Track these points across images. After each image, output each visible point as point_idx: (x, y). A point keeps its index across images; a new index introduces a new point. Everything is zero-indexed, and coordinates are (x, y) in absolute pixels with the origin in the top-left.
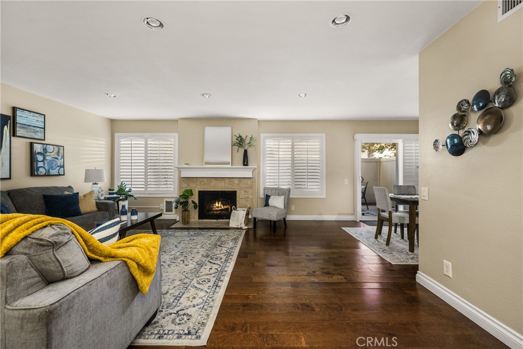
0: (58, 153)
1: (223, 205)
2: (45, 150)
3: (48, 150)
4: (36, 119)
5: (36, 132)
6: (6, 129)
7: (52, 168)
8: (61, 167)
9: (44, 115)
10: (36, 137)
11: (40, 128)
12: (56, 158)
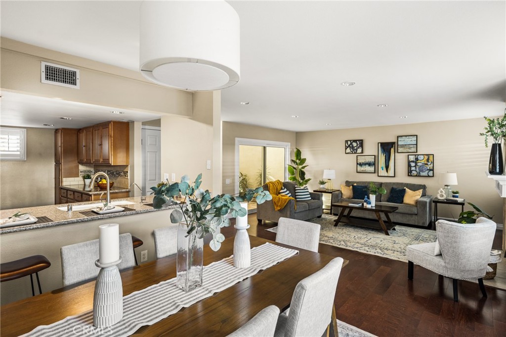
0: (428, 160)
2: (417, 159)
3: (419, 159)
4: (410, 139)
5: (410, 148)
6: (392, 150)
7: (423, 171)
8: (430, 170)
9: (417, 136)
10: (410, 151)
11: (413, 145)
12: (425, 164)
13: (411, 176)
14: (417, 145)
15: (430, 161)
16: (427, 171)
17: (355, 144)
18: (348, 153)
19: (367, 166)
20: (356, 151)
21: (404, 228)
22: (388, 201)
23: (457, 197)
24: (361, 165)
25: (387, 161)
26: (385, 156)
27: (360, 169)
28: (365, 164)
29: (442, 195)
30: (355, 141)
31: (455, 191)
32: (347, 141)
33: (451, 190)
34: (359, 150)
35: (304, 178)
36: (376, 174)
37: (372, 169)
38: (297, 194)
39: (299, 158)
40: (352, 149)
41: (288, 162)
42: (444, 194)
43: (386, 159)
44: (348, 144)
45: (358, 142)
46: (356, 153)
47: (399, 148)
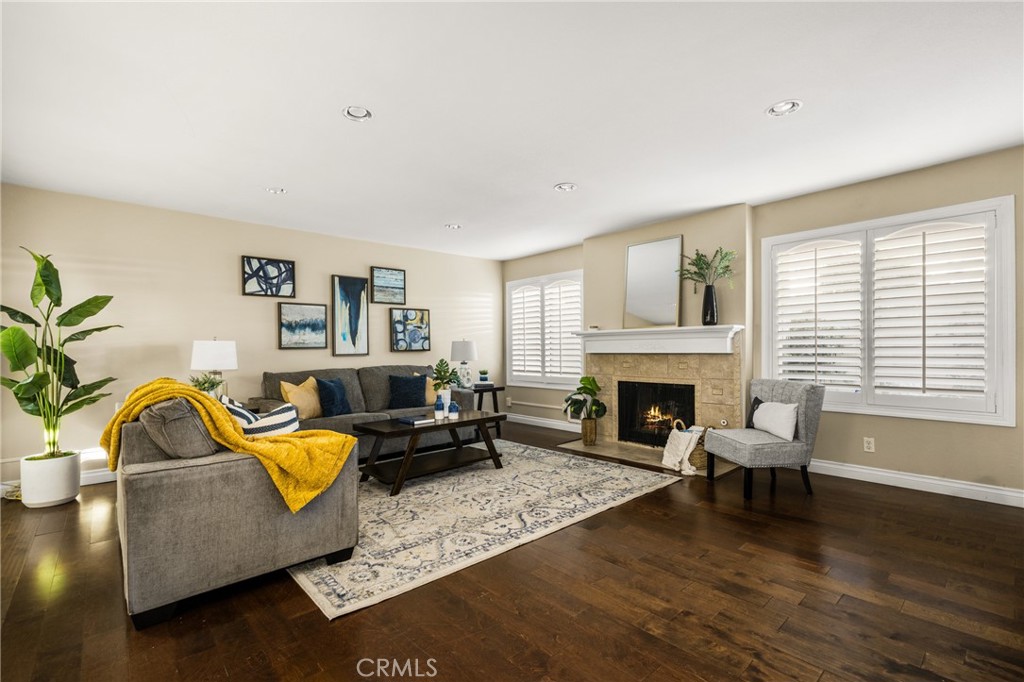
0: (422, 320)
1: (662, 414)
2: (406, 318)
3: (409, 317)
4: (394, 277)
5: (394, 295)
6: (363, 295)
7: (414, 341)
8: (426, 339)
9: (404, 271)
10: (395, 301)
11: (399, 288)
12: (418, 327)
13: (398, 351)
14: (404, 289)
15: (424, 322)
16: (422, 341)
17: (272, 271)
18: (251, 294)
19: (308, 330)
20: (278, 290)
24: (291, 327)
25: (353, 321)
26: (350, 307)
27: (288, 338)
28: (303, 326)
30: (274, 262)
31: (480, 370)
32: (247, 260)
34: (286, 289)
36: (329, 351)
37: (318, 338)
40: (266, 283)
43: (353, 315)
44: (251, 268)
45: (281, 265)
46: (276, 296)
47: (375, 293)
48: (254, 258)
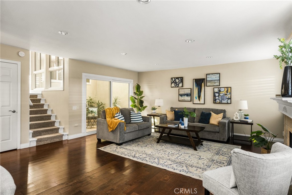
0: (227, 91)
2: (220, 91)
3: (221, 90)
4: (215, 76)
5: (215, 83)
6: (203, 84)
7: (223, 100)
8: (229, 99)
9: (220, 73)
10: (215, 85)
11: (217, 80)
12: (225, 94)
13: (216, 103)
14: (219, 80)
15: (229, 92)
16: (227, 100)
17: (177, 81)
18: (173, 87)
19: (186, 96)
20: (178, 86)
21: (209, 143)
22: (199, 122)
23: (248, 119)
24: (181, 95)
25: (199, 93)
26: (198, 89)
27: (181, 98)
28: (184, 95)
29: (237, 117)
30: (177, 78)
31: (246, 114)
32: (172, 78)
33: (243, 113)
34: (180, 85)
35: (143, 106)
36: (192, 102)
37: (189, 98)
38: (131, 117)
39: (139, 91)
40: (176, 84)
41: (132, 94)
42: (238, 117)
43: (199, 91)
44: (173, 81)
45: (179, 79)
46: (178, 87)
47: (207, 83)
48: (173, 78)
